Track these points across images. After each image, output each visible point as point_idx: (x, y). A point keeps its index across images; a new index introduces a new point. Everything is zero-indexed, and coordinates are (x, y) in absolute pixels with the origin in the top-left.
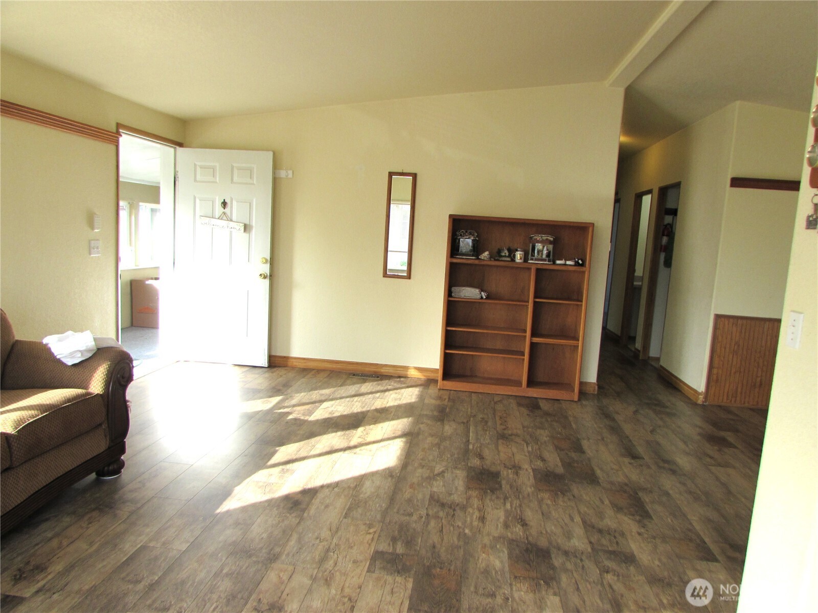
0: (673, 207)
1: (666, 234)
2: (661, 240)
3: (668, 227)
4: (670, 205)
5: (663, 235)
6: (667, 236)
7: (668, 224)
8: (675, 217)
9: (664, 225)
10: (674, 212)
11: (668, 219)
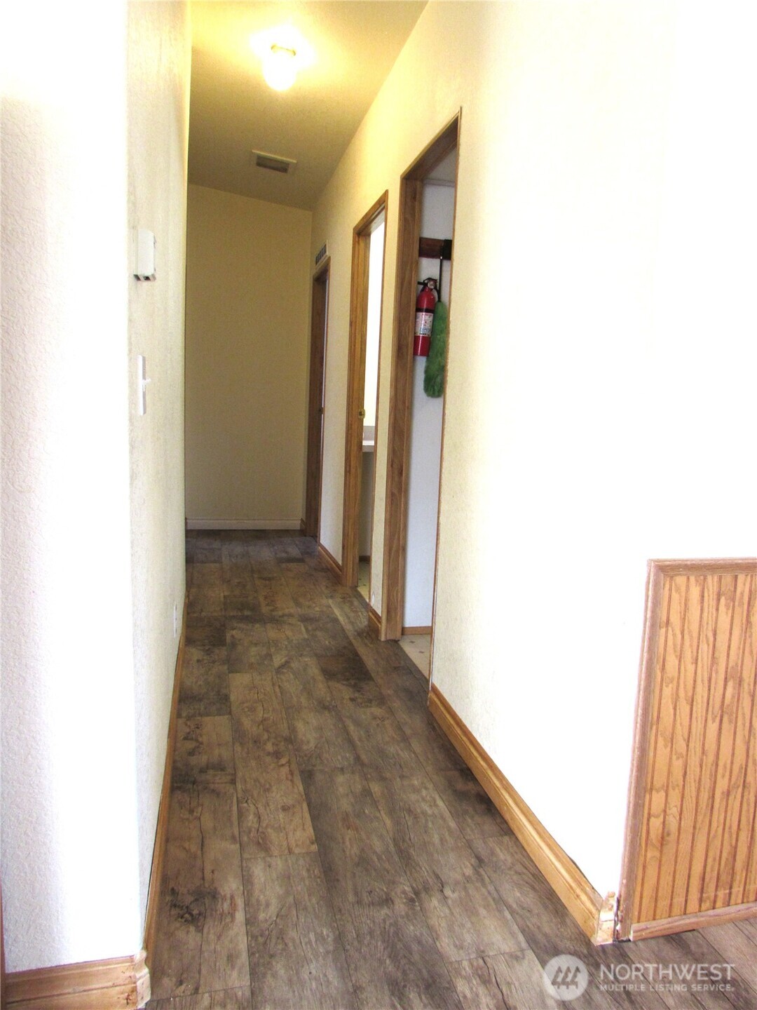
0: (441, 236)
1: (425, 307)
2: (415, 322)
3: (431, 285)
4: (433, 230)
5: (419, 310)
6: (427, 311)
7: (430, 279)
8: (446, 263)
9: (419, 283)
10: (443, 250)
11: (429, 268)
